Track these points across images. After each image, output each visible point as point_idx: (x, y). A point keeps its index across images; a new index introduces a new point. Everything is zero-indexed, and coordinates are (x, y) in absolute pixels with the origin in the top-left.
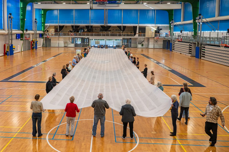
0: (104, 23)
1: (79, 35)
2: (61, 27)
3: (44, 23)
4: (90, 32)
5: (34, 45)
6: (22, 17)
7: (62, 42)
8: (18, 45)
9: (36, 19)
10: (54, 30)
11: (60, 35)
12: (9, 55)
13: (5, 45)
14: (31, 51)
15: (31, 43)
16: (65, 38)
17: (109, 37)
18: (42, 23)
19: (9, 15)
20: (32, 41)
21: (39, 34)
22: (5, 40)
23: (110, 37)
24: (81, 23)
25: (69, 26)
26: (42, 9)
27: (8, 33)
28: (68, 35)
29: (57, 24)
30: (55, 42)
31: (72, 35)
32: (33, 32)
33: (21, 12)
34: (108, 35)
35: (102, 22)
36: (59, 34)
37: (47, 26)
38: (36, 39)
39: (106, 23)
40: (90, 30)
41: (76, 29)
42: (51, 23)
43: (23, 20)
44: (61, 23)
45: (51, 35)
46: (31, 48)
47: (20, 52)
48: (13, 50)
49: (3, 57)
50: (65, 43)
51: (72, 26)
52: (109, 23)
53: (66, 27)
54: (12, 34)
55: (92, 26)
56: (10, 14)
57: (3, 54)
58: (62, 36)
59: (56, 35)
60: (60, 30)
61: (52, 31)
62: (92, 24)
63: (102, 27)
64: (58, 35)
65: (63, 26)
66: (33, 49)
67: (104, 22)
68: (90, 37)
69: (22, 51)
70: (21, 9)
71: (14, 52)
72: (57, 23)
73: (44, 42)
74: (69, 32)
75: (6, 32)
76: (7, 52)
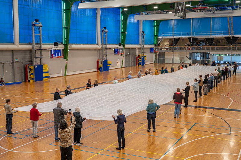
0: (228, 34)
1: (197, 50)
2: (176, 41)
3: (157, 36)
4: (211, 46)
5: (140, 61)
6: (123, 30)
7: (178, 58)
8: (117, 61)
9: (143, 32)
10: (169, 44)
11: (174, 50)
12: (103, 71)
13: (98, 60)
14: (137, 67)
15: (137, 58)
16: (181, 52)
17: (236, 51)
18: (155, 35)
19: (103, 29)
20: (138, 56)
21: (150, 49)
22: (99, 55)
23: (238, 51)
24: (200, 35)
25: (186, 39)
26: (155, 20)
27: (102, 48)
28: (185, 49)
29: (171, 37)
30: (169, 57)
31: (189, 49)
32: (139, 46)
33: (122, 25)
34: (234, 49)
35: (226, 32)
36: (173, 48)
37: (160, 39)
38: (144, 55)
39: (232, 35)
40: (211, 43)
41: (194, 42)
42: (164, 35)
43: (124, 33)
44: (177, 35)
45: (164, 49)
46: (137, 65)
47: (120, 68)
48: (108, 65)
49: (96, 73)
50: (181, 59)
51: (190, 39)
52: (235, 34)
53: (183, 39)
54: (106, 49)
55: (213, 39)
56: (105, 28)
57: (96, 70)
58: (176, 51)
59: (170, 50)
60: (175, 44)
61: (167, 44)
62: (213, 36)
63: (226, 38)
64: (172, 50)
65: (179, 39)
66: (139, 66)
67: (228, 32)
68: (212, 52)
69: (122, 67)
70: (122, 22)
71: (110, 68)
72: (172, 35)
73: (157, 58)
74: (186, 46)
75: (99, 47)
76: (100, 67)
